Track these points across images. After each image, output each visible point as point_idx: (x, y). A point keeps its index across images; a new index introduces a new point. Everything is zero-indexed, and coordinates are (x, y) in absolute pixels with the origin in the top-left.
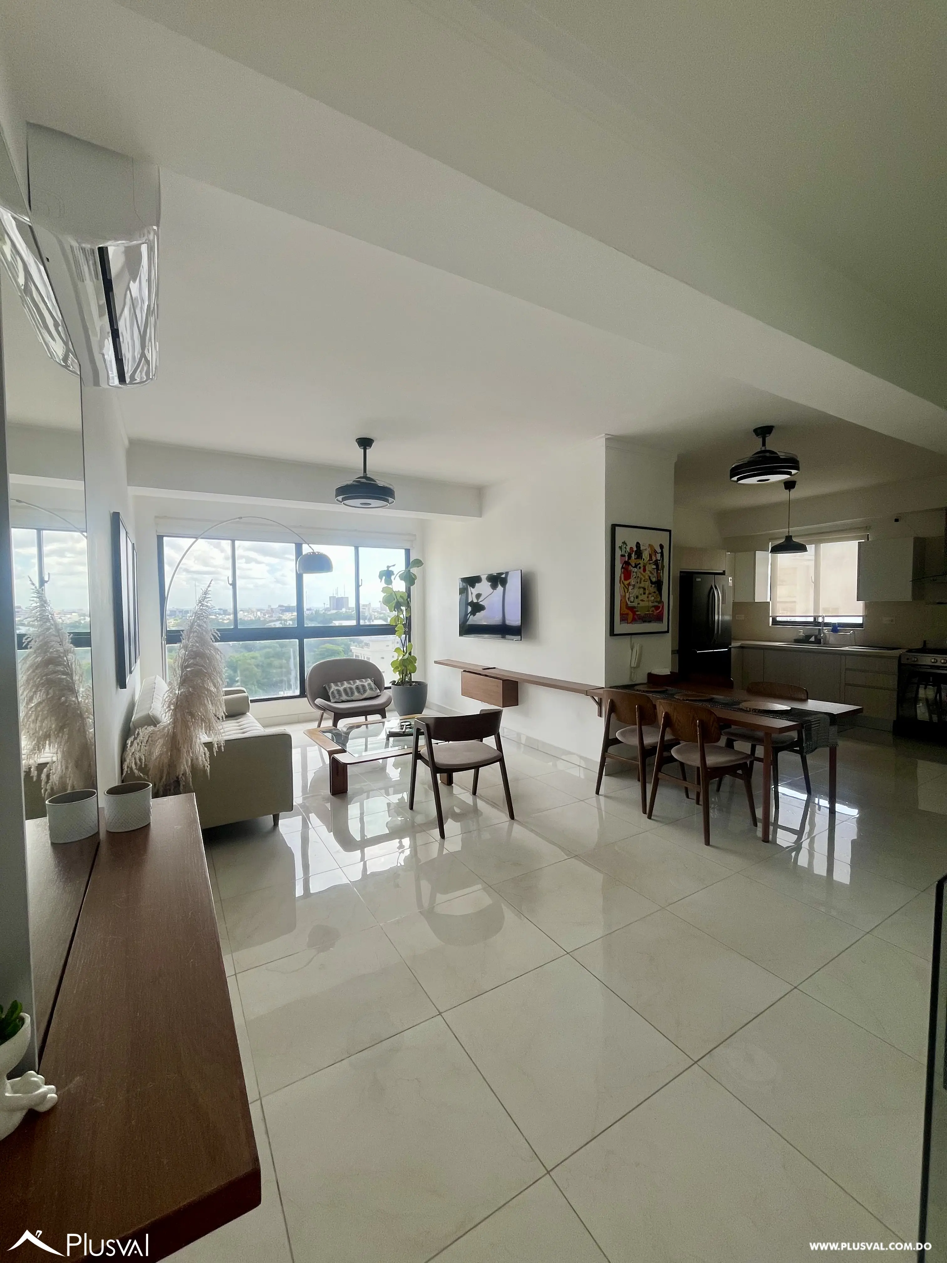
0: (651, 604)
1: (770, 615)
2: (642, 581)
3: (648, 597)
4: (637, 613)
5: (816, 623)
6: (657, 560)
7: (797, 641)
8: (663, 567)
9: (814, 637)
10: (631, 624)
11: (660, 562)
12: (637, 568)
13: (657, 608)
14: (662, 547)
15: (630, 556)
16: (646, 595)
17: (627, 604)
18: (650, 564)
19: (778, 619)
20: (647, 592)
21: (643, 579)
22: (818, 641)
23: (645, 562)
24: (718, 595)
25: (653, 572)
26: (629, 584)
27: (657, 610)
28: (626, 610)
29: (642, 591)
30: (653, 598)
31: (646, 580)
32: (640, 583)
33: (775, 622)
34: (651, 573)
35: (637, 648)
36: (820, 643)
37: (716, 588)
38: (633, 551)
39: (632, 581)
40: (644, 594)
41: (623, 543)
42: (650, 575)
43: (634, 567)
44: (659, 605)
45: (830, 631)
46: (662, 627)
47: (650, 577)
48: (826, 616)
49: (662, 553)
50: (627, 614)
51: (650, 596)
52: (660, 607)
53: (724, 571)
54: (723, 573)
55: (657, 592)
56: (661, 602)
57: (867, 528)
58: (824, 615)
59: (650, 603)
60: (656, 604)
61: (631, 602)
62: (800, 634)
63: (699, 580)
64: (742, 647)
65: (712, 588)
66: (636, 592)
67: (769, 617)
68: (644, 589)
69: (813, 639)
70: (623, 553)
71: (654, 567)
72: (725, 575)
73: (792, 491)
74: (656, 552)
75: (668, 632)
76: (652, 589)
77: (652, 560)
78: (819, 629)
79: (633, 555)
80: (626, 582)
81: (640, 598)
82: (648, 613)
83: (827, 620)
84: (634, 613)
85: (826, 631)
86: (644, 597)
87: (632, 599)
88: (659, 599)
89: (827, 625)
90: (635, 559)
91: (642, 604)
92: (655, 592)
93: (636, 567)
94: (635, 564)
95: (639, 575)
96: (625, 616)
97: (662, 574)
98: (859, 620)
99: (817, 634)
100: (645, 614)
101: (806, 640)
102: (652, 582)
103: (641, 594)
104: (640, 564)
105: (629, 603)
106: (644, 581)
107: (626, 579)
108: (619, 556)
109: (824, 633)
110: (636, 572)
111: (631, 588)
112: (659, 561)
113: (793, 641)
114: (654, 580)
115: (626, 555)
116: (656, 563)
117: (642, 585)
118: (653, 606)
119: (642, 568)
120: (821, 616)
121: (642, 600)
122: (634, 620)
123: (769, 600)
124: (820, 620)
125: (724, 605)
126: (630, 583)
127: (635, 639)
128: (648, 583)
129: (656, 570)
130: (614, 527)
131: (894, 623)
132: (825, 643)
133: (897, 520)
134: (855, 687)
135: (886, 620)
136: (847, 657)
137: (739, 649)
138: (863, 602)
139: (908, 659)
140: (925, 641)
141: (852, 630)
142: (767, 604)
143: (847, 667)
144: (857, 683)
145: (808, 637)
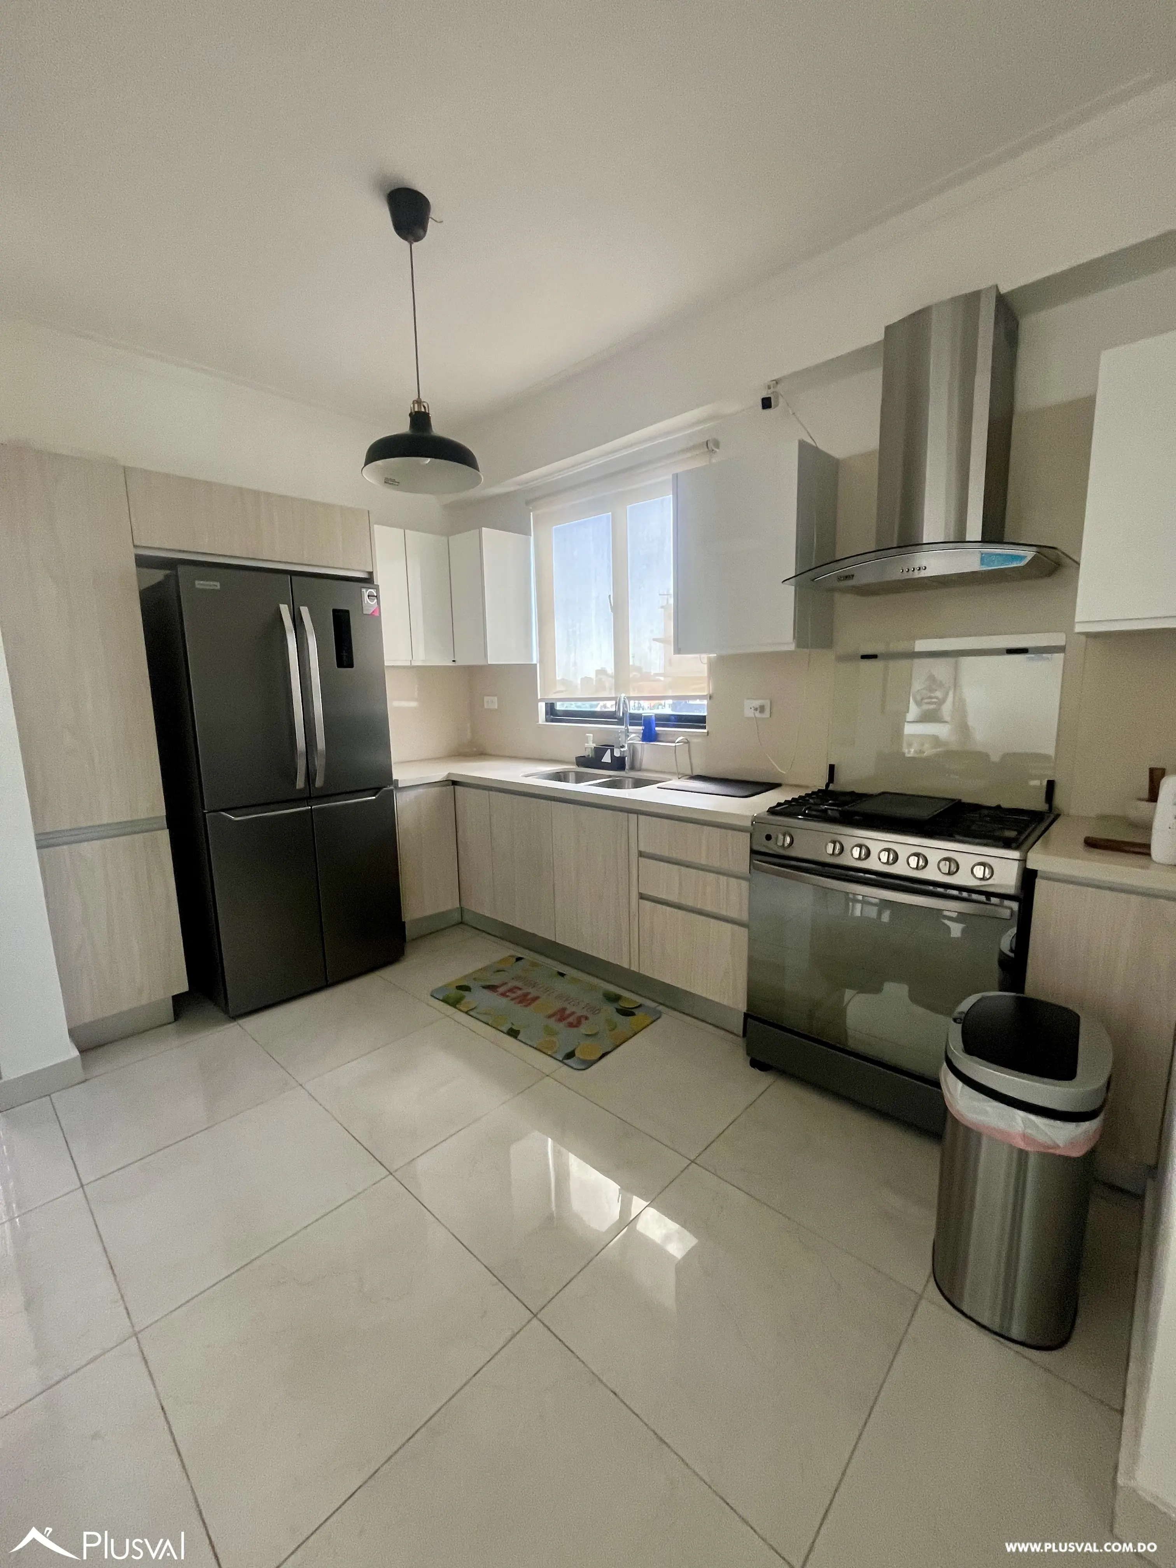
1: (541, 696)
5: (620, 716)
7: (581, 762)
9: (610, 752)
19: (559, 707)
22: (618, 764)
33: (551, 715)
36: (622, 768)
37: (296, 617)
45: (642, 737)
53: (371, 574)
54: (370, 580)
62: (587, 745)
64: (452, 783)
67: (539, 701)
69: (607, 758)
78: (622, 733)
83: (638, 707)
85: (636, 736)
89: (636, 720)
98: (698, 708)
99: (617, 744)
109: (629, 742)
113: (575, 761)
120: (630, 697)
123: (535, 662)
124: (624, 708)
125: (344, 671)
131: (767, 714)
132: (632, 768)
133: (767, 403)
134: (659, 906)
135: (749, 708)
136: (641, 817)
137: (434, 790)
138: (705, 657)
139: (768, 837)
140: (832, 768)
141: (682, 734)
142: (531, 669)
143: (642, 849)
144: (663, 896)
145: (599, 751)
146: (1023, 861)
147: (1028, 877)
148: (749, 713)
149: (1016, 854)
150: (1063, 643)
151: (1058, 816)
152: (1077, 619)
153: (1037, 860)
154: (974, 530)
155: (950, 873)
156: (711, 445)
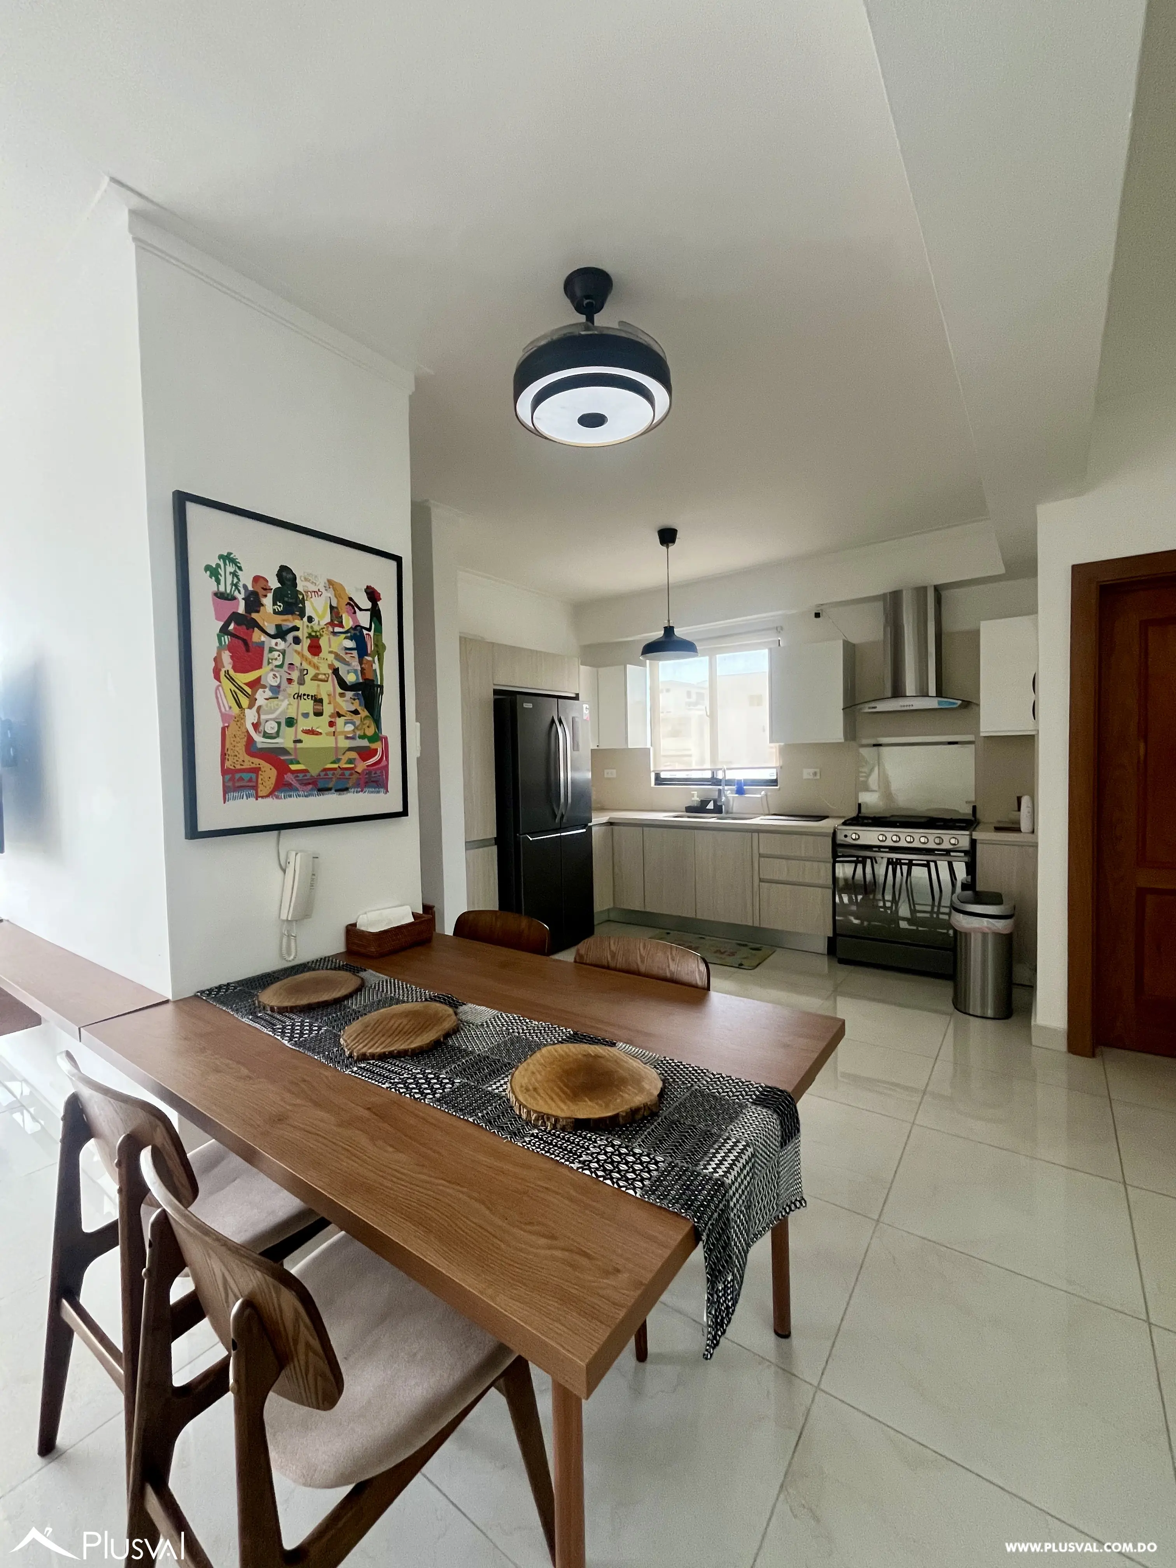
0: (344, 744)
1: (652, 769)
2: (307, 678)
3: (332, 724)
4: (293, 767)
5: (715, 781)
6: (358, 628)
7: (690, 810)
8: (380, 649)
9: (712, 802)
10: (269, 800)
11: (372, 633)
12: (284, 640)
13: (365, 754)
14: (373, 595)
15: (253, 602)
16: (325, 718)
17: (250, 741)
18: (334, 633)
19: (663, 775)
20: (328, 709)
21: (312, 672)
22: (718, 810)
23: (316, 628)
24: (564, 735)
25: (347, 658)
26: (255, 684)
27: (364, 758)
28: (247, 758)
29: (308, 706)
30: (350, 727)
31: (323, 677)
32: (301, 682)
33: (659, 781)
34: (338, 657)
35: (296, 863)
36: (720, 812)
37: (561, 722)
38: (267, 589)
39: (268, 675)
40: (318, 714)
41: (221, 557)
42: (337, 664)
43: (273, 637)
44: (373, 746)
45: (734, 792)
46: (391, 801)
47: (336, 671)
48: (728, 769)
49: (376, 614)
50: (256, 770)
51: (340, 722)
52: (376, 750)
53: (577, 695)
54: (576, 698)
55: (364, 713)
56: (377, 737)
57: (779, 630)
58: (725, 767)
59: (341, 738)
60: (365, 743)
61: (266, 735)
62: (693, 799)
63: (530, 706)
64: (610, 824)
65: (553, 721)
66: (285, 706)
67: (650, 772)
68: (318, 701)
69: (711, 806)
70: (226, 586)
71: (351, 644)
72: (578, 700)
73: (672, 548)
74: (352, 605)
75: (405, 813)
76: (347, 702)
77: (341, 625)
78: (720, 790)
79: (268, 601)
80: (243, 678)
81: (303, 724)
82: (336, 766)
83: (730, 775)
84: (282, 768)
85: (729, 792)
86: (321, 724)
87: (270, 727)
88: (370, 732)
89: (729, 783)
90: (275, 612)
91: (309, 742)
92: (356, 712)
93: (281, 633)
94: (278, 627)
95: (297, 660)
96: (246, 776)
97: (376, 666)
98: (770, 775)
99: (716, 797)
100: (325, 770)
101: (700, 808)
102: (342, 684)
103: (306, 715)
104: (296, 629)
105: (258, 738)
106: (315, 678)
107: (241, 666)
108: (209, 599)
109: (726, 796)
110: (284, 653)
111: (261, 696)
112: (365, 632)
113: (684, 810)
114: (351, 678)
115: (240, 596)
116: (357, 634)
117: (310, 688)
118: (350, 749)
119: (306, 643)
120: (721, 769)
121: (311, 732)
122: (282, 787)
123: (649, 746)
124: (720, 775)
125: (576, 753)
126: (259, 679)
127: (292, 840)
128: (328, 689)
129: (355, 653)
130: (181, 500)
131: (818, 777)
132: (727, 812)
133: (817, 615)
134: (774, 885)
135: (807, 773)
136: (761, 835)
137: (604, 828)
138: (777, 745)
139: (846, 836)
140: (860, 805)
141: (763, 790)
142: (646, 751)
143: (761, 851)
144: (776, 877)
145: (704, 803)
146: (971, 835)
147: (973, 842)
148: (805, 776)
149: (967, 833)
150: (974, 739)
151: (978, 823)
152: (981, 730)
153: (976, 835)
154: (932, 691)
155: (939, 844)
156: (779, 629)
